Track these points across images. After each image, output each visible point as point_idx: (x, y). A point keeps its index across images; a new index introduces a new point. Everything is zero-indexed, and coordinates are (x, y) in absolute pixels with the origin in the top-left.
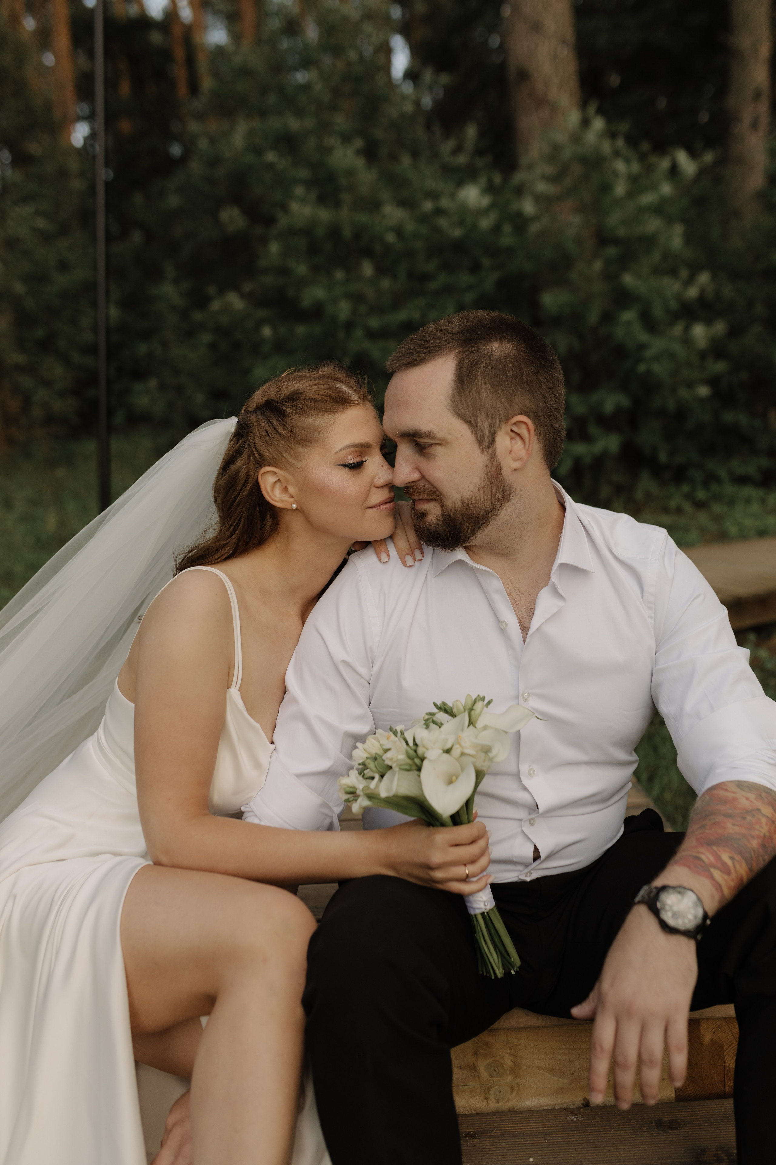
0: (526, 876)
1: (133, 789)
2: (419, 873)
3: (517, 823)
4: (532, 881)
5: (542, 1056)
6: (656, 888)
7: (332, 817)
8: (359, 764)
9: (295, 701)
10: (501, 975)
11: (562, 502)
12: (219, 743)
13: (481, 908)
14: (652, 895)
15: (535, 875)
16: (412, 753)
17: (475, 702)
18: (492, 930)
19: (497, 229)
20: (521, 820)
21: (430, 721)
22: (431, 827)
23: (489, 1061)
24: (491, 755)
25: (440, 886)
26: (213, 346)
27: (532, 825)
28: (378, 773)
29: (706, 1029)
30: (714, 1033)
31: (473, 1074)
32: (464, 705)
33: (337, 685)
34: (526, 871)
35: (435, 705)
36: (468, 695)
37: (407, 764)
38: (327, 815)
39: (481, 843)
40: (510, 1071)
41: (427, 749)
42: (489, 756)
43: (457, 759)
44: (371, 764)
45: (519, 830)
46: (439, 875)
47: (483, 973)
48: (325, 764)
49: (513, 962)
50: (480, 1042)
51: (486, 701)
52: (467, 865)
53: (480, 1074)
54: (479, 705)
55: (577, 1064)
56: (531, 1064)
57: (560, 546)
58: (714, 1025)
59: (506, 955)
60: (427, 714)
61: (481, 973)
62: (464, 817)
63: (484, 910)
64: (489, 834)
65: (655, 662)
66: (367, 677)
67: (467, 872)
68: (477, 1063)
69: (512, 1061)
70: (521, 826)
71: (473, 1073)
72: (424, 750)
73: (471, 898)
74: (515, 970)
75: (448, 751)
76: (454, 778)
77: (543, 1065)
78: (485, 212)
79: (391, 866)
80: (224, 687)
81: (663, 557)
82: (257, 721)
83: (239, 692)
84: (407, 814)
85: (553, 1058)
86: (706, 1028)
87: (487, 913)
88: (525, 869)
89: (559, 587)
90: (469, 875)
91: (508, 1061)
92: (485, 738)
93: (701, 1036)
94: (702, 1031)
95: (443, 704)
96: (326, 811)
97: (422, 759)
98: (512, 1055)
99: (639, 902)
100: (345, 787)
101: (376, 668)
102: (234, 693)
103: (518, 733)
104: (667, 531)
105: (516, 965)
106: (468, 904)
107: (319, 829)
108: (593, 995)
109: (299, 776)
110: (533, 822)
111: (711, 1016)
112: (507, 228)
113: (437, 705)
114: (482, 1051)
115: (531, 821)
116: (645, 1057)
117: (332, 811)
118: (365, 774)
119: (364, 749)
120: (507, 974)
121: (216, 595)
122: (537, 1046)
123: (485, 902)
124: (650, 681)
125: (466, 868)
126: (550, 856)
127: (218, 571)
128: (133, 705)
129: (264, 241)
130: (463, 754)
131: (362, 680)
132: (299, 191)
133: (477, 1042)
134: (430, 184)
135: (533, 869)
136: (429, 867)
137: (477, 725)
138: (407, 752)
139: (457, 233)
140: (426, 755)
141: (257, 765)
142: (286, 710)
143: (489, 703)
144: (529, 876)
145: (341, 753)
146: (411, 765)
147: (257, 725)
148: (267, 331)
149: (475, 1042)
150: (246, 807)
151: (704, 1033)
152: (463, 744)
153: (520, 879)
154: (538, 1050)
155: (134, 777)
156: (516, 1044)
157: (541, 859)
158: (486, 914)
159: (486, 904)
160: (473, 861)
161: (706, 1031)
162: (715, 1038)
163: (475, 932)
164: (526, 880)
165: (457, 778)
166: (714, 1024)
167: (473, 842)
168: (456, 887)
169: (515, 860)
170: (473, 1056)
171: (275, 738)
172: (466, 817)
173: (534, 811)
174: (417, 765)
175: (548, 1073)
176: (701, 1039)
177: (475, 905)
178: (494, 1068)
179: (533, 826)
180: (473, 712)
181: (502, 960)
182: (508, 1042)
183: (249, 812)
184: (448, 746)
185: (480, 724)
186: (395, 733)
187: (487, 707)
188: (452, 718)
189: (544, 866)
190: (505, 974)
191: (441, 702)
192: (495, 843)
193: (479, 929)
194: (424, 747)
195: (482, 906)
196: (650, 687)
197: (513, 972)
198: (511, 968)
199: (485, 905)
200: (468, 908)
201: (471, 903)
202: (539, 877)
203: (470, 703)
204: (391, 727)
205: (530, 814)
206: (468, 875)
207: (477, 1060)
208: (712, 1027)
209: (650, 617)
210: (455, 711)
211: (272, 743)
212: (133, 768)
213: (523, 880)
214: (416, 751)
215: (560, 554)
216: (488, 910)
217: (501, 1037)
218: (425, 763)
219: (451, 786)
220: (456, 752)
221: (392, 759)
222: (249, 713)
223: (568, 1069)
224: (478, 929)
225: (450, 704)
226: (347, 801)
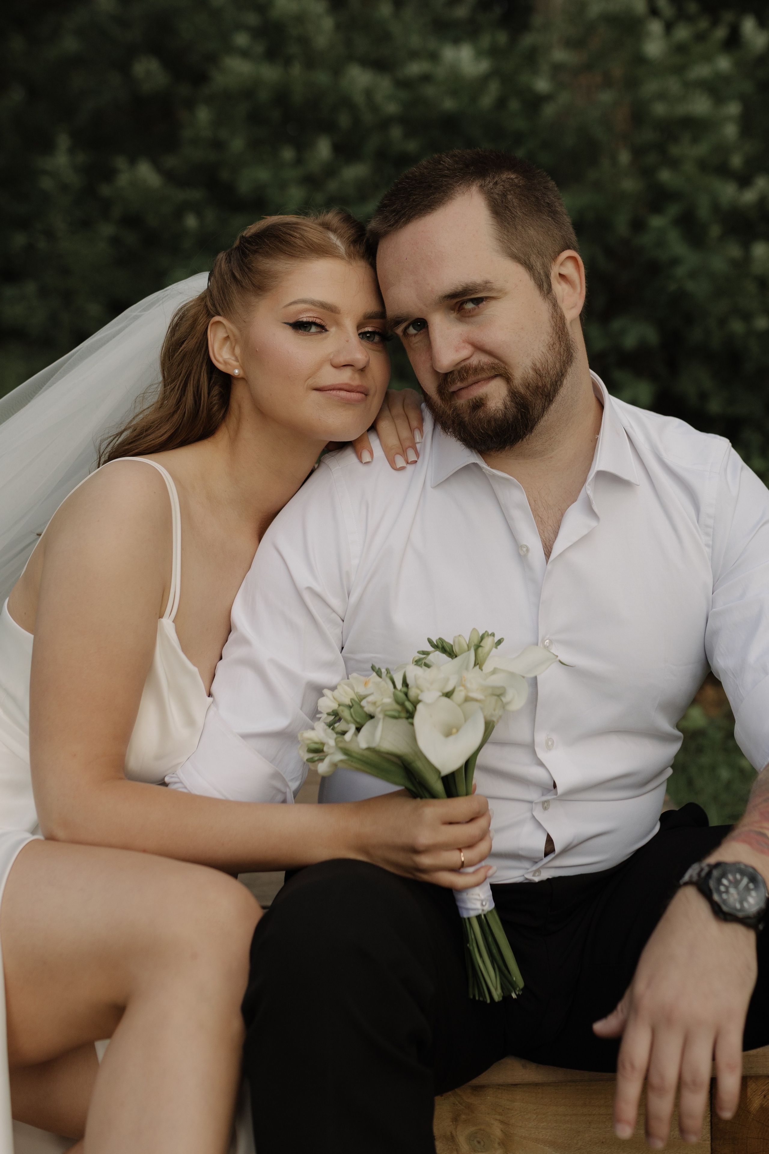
0: (534, 875)
1: (24, 753)
2: (401, 858)
3: (525, 806)
4: (541, 882)
5: (542, 1125)
6: (709, 865)
7: (285, 793)
8: (328, 714)
9: (244, 641)
10: (499, 998)
11: (600, 398)
12: (143, 687)
13: (478, 909)
14: (703, 874)
15: (546, 875)
16: (402, 696)
17: (482, 638)
18: (490, 939)
19: (501, 103)
20: (531, 802)
21: (422, 662)
22: (419, 800)
23: (472, 1129)
24: (504, 699)
25: (425, 877)
26: (115, 241)
27: (545, 809)
28: (354, 724)
29: (755, 1092)
30: (765, 1096)
31: (450, 1147)
32: (468, 643)
33: (301, 620)
34: (535, 868)
35: (430, 641)
36: (474, 629)
37: (394, 710)
38: (279, 791)
39: (481, 822)
40: (499, 1144)
41: (422, 691)
42: (501, 700)
43: (460, 706)
44: (346, 713)
45: (528, 815)
46: (426, 860)
47: (474, 996)
48: (279, 723)
49: (515, 982)
50: (461, 1104)
51: (496, 639)
52: (463, 850)
53: (460, 1147)
54: (488, 643)
55: (587, 1135)
56: (527, 1135)
57: (598, 450)
58: (765, 1087)
59: (506, 972)
60: (419, 652)
61: (472, 997)
62: (462, 788)
63: (480, 912)
64: (491, 813)
65: (712, 603)
66: (340, 611)
67: (463, 859)
68: (456, 1132)
69: (502, 1130)
70: (532, 810)
71: (450, 1145)
72: (418, 692)
73: (464, 896)
74: (517, 993)
75: (448, 695)
76: (454, 730)
77: (543, 1136)
78: (484, 80)
79: (363, 849)
80: (156, 614)
81: (725, 470)
82: (195, 665)
83: (174, 624)
84: (388, 780)
85: (555, 1128)
86: (754, 1090)
87: (485, 915)
88: (532, 866)
89: (594, 502)
90: (465, 863)
91: (497, 1130)
92: (497, 680)
93: (748, 1100)
94: (749, 1094)
95: (439, 640)
96: (278, 784)
97: (415, 703)
98: (502, 1122)
99: (686, 884)
100: (308, 742)
101: (354, 599)
102: (167, 624)
103: (535, 678)
104: (731, 441)
105: (518, 986)
106: (460, 904)
107: (271, 801)
108: (622, 1006)
109: (245, 737)
110: (547, 805)
111: (761, 1072)
112: (514, 105)
113: (433, 642)
114: (463, 1117)
115: (544, 804)
116: (688, 1077)
117: (287, 785)
118: (335, 728)
119: (334, 698)
120: (506, 998)
121: (155, 493)
122: (536, 1111)
123: (482, 901)
124: (704, 629)
125: (462, 854)
126: (567, 850)
127: (157, 464)
128: (32, 636)
129: (190, 104)
130: (467, 699)
131: (334, 615)
132: (242, 39)
133: (457, 1104)
134: (415, 41)
135: (543, 867)
136: (415, 851)
137: (484, 668)
138: (395, 695)
139: (449, 104)
140: (420, 698)
141: (190, 721)
142: (231, 652)
143: (499, 642)
144: (538, 876)
145: (301, 709)
146: (399, 712)
147: (195, 669)
148: (191, 222)
149: (454, 1104)
150: (172, 777)
151: (751, 1097)
152: (468, 685)
153: (527, 879)
154: (537, 1116)
155: (27, 737)
156: (508, 1107)
157: (555, 853)
158: (483, 917)
159: (484, 903)
160: (470, 846)
161: (755, 1094)
162: (766, 1104)
163: (468, 942)
164: (533, 880)
165: (458, 731)
166: (765, 1085)
167: (472, 820)
168: (446, 878)
169: (521, 853)
170: (451, 1123)
171: (214, 688)
172: (465, 786)
173: (549, 791)
174: (407, 711)
175: (548, 1146)
176: (748, 1104)
177: (470, 905)
178: (478, 1139)
179: (546, 811)
180: (480, 649)
181: (501, 979)
182: (498, 1105)
183: (175, 783)
184: (449, 688)
185: (488, 666)
186: (379, 674)
187: (496, 648)
188: (450, 659)
189: (558, 863)
190: (503, 997)
191: (438, 638)
192: (498, 831)
193: (473, 937)
194: (418, 687)
195: (478, 905)
196: (704, 636)
197: (514, 996)
198: (511, 989)
199: (482, 905)
200: (460, 910)
201: (464, 901)
202: (550, 877)
203: (476, 640)
204: (372, 665)
205: (543, 795)
206: (463, 862)
207: (456, 1128)
208: (763, 1088)
209: (707, 545)
210: (456, 649)
211: (210, 695)
212: (27, 726)
213: (530, 880)
214: (406, 694)
215: (598, 456)
216: (485, 912)
217: (489, 1098)
218: (419, 707)
219: (451, 738)
220: (459, 695)
221: (374, 703)
222: (185, 649)
223: (575, 1141)
224: (471, 937)
225: (449, 639)
226: (311, 761)
